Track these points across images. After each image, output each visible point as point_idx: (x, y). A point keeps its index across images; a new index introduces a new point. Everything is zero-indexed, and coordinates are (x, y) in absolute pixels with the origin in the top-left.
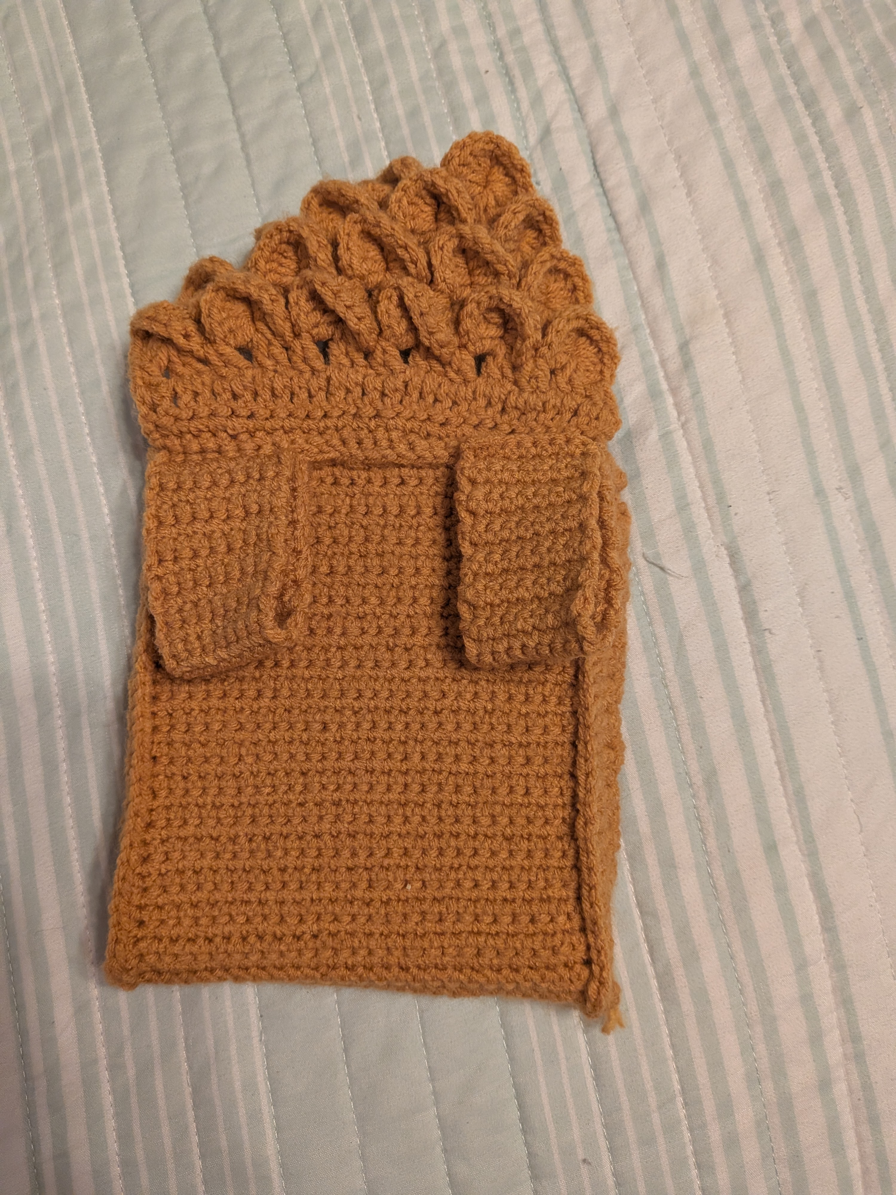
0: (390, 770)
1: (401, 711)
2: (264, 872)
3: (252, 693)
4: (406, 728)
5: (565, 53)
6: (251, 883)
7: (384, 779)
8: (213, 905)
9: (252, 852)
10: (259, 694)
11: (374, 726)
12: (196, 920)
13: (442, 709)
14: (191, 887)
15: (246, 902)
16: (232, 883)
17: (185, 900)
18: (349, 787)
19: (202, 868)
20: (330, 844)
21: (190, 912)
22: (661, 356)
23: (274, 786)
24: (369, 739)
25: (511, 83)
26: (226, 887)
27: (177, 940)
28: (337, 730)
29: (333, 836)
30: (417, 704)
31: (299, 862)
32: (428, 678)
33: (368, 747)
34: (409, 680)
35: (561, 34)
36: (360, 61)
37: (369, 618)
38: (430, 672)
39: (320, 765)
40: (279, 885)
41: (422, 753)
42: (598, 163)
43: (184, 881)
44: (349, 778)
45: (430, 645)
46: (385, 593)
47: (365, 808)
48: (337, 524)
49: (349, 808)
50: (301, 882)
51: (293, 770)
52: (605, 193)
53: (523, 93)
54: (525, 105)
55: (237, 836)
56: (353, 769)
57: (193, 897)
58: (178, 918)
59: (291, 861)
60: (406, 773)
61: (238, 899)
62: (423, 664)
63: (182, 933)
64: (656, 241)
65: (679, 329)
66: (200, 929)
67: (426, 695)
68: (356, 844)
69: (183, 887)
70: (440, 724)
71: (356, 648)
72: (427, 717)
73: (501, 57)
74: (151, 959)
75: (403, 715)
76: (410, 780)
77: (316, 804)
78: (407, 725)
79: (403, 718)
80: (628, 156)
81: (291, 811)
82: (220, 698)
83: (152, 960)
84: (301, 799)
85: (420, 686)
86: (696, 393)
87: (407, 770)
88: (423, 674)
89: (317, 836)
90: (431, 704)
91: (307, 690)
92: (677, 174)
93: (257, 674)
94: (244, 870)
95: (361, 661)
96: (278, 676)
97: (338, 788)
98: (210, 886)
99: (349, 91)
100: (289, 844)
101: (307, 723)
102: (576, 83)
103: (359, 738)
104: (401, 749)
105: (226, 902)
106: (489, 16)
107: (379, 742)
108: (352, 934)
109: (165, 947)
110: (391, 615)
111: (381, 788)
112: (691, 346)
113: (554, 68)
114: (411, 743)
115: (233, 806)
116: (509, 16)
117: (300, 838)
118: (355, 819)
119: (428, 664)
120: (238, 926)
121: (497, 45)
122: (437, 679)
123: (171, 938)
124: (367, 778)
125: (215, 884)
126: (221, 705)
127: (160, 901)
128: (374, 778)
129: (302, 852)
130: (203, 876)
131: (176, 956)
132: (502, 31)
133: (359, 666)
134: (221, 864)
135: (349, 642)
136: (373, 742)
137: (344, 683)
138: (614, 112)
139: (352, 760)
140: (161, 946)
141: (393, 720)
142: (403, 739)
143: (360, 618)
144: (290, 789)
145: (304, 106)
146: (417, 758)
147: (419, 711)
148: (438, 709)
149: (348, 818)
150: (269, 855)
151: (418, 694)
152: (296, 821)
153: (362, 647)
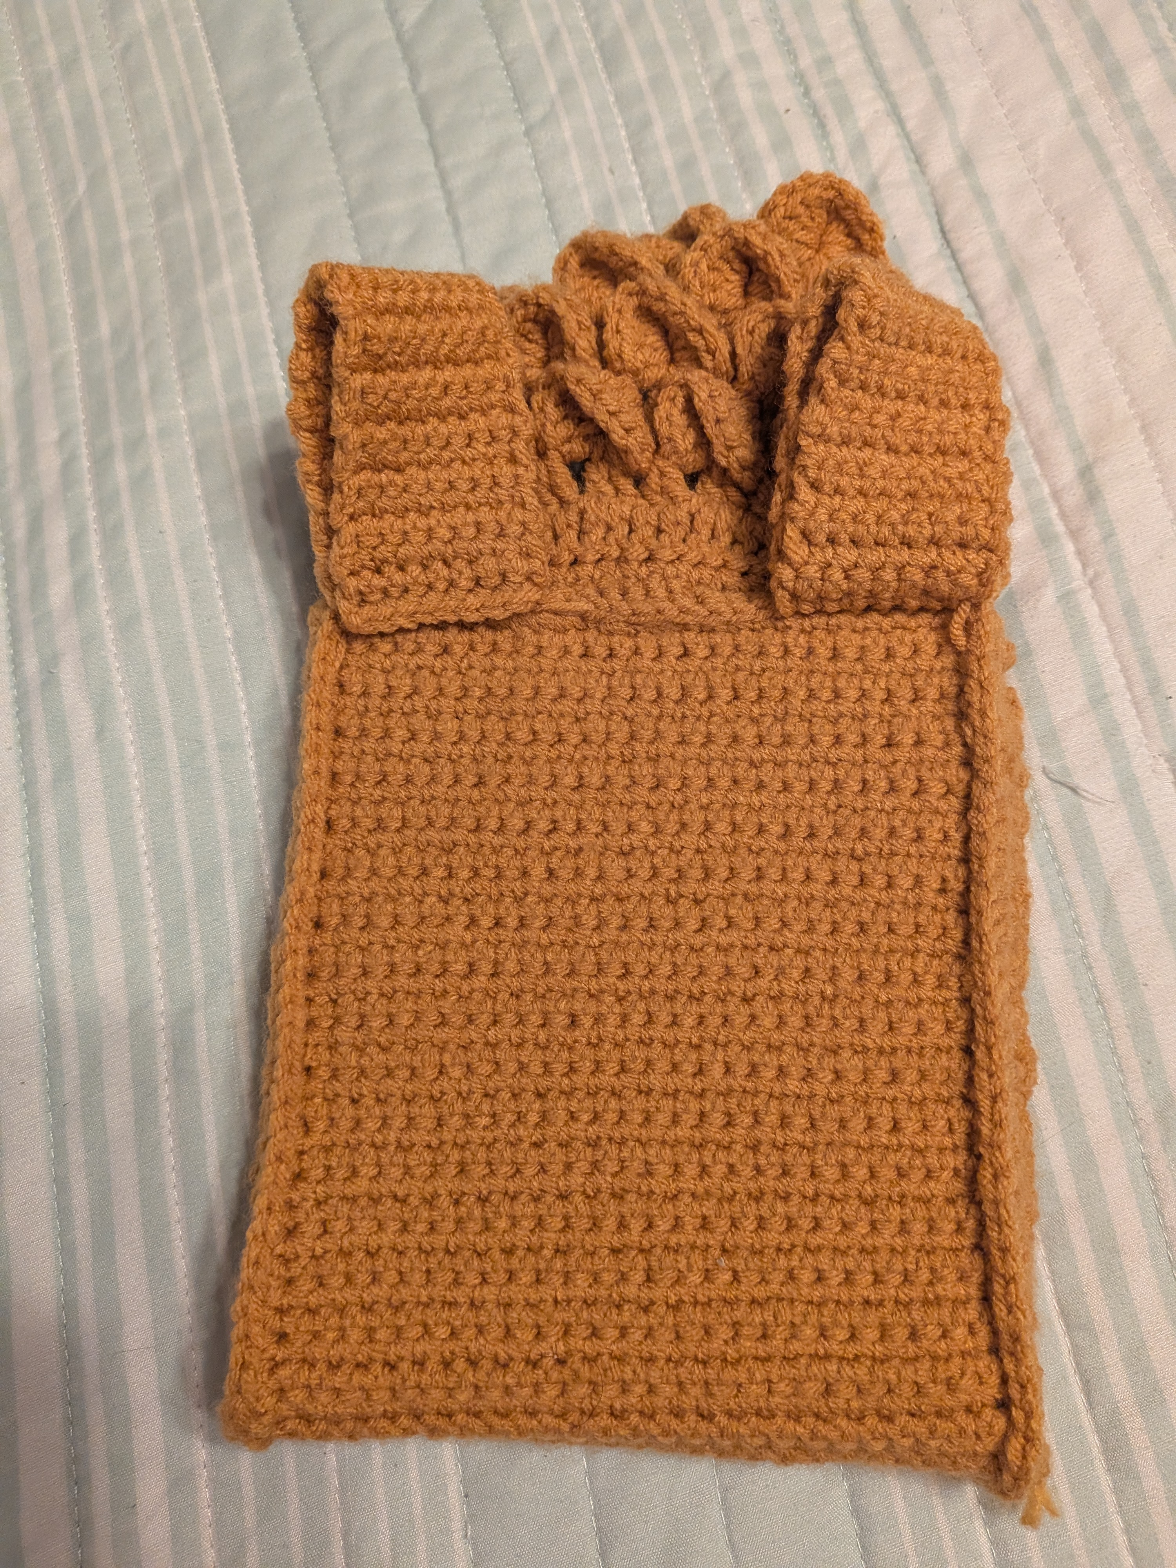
0: (677, 1091)
1: (691, 997)
2: (479, 1255)
4: (700, 1023)
5: (895, 87)
6: (458, 1273)
7: (667, 1104)
8: (397, 1308)
9: (459, 1221)
11: (650, 1019)
12: (370, 1331)
14: (363, 1278)
15: (450, 1304)
16: (428, 1271)
17: (353, 1299)
18: (612, 1117)
19: (380, 1248)
20: (583, 1209)
21: (361, 1320)
24: (642, 1041)
25: (822, 125)
26: (418, 1278)
27: (338, 1366)
28: (592, 1027)
29: (588, 1197)
30: (715, 986)
31: (534, 1239)
32: (732, 945)
33: (640, 1053)
34: (701, 949)
36: (612, 99)
37: (638, 853)
38: (734, 936)
39: (566, 1081)
40: (503, 1277)
41: (726, 1064)
42: (946, 228)
43: (352, 1268)
44: (613, 1104)
45: (733, 895)
46: (662, 816)
47: (639, 1150)
48: (588, 714)
49: (613, 1151)
50: (538, 1272)
51: (524, 1090)
52: (959, 268)
53: (838, 138)
55: (435, 1195)
56: (618, 1088)
57: (365, 1295)
58: (342, 1329)
59: (522, 1237)
60: (702, 1095)
61: (438, 1299)
62: (724, 924)
63: (347, 1355)
64: (1036, 329)
65: (1077, 448)
66: (377, 1347)
67: (729, 972)
68: (625, 1210)
69: (349, 1279)
70: (753, 1018)
71: (619, 899)
72: (732, 1007)
73: (807, 93)
74: (298, 1396)
75: (695, 1002)
77: (560, 1145)
78: (701, 1020)
79: (694, 1008)
80: (990, 217)
81: (521, 1155)
83: (299, 1398)
84: (537, 1136)
85: (721, 958)
86: (1108, 536)
87: (703, 1090)
88: (723, 940)
89: (563, 1197)
90: (738, 987)
91: (546, 963)
92: (1060, 241)
93: (468, 938)
94: (448, 1251)
96: (500, 942)
97: (596, 1117)
98: (392, 1277)
99: (597, 137)
100: (518, 1209)
101: (545, 1014)
102: (911, 126)
103: (627, 1040)
104: (693, 1057)
105: (419, 1303)
106: (788, 41)
107: (657, 1046)
108: (621, 1359)
109: (321, 1378)
110: (671, 849)
111: (663, 1119)
113: (880, 105)
114: (708, 1047)
115: (429, 1146)
116: (815, 42)
117: (536, 1199)
118: (622, 1168)
119: (730, 923)
120: (438, 1343)
121: (800, 78)
122: (745, 947)
123: (330, 1363)
124: (640, 1103)
125: (400, 1273)
127: (313, 1300)
128: (653, 1103)
129: (540, 1222)
130: (381, 1262)
131: (337, 1392)
133: (625, 926)
134: (410, 1240)
135: (609, 890)
136: (648, 1045)
139: (617, 1075)
140: (314, 1375)
141: (680, 1011)
142: (695, 1040)
143: (624, 854)
144: (519, 1119)
145: (535, 155)
146: (717, 1070)
147: (718, 997)
148: (749, 994)
149: (612, 1167)
150: (487, 1226)
151: (717, 970)
152: (529, 1171)
153: (629, 897)
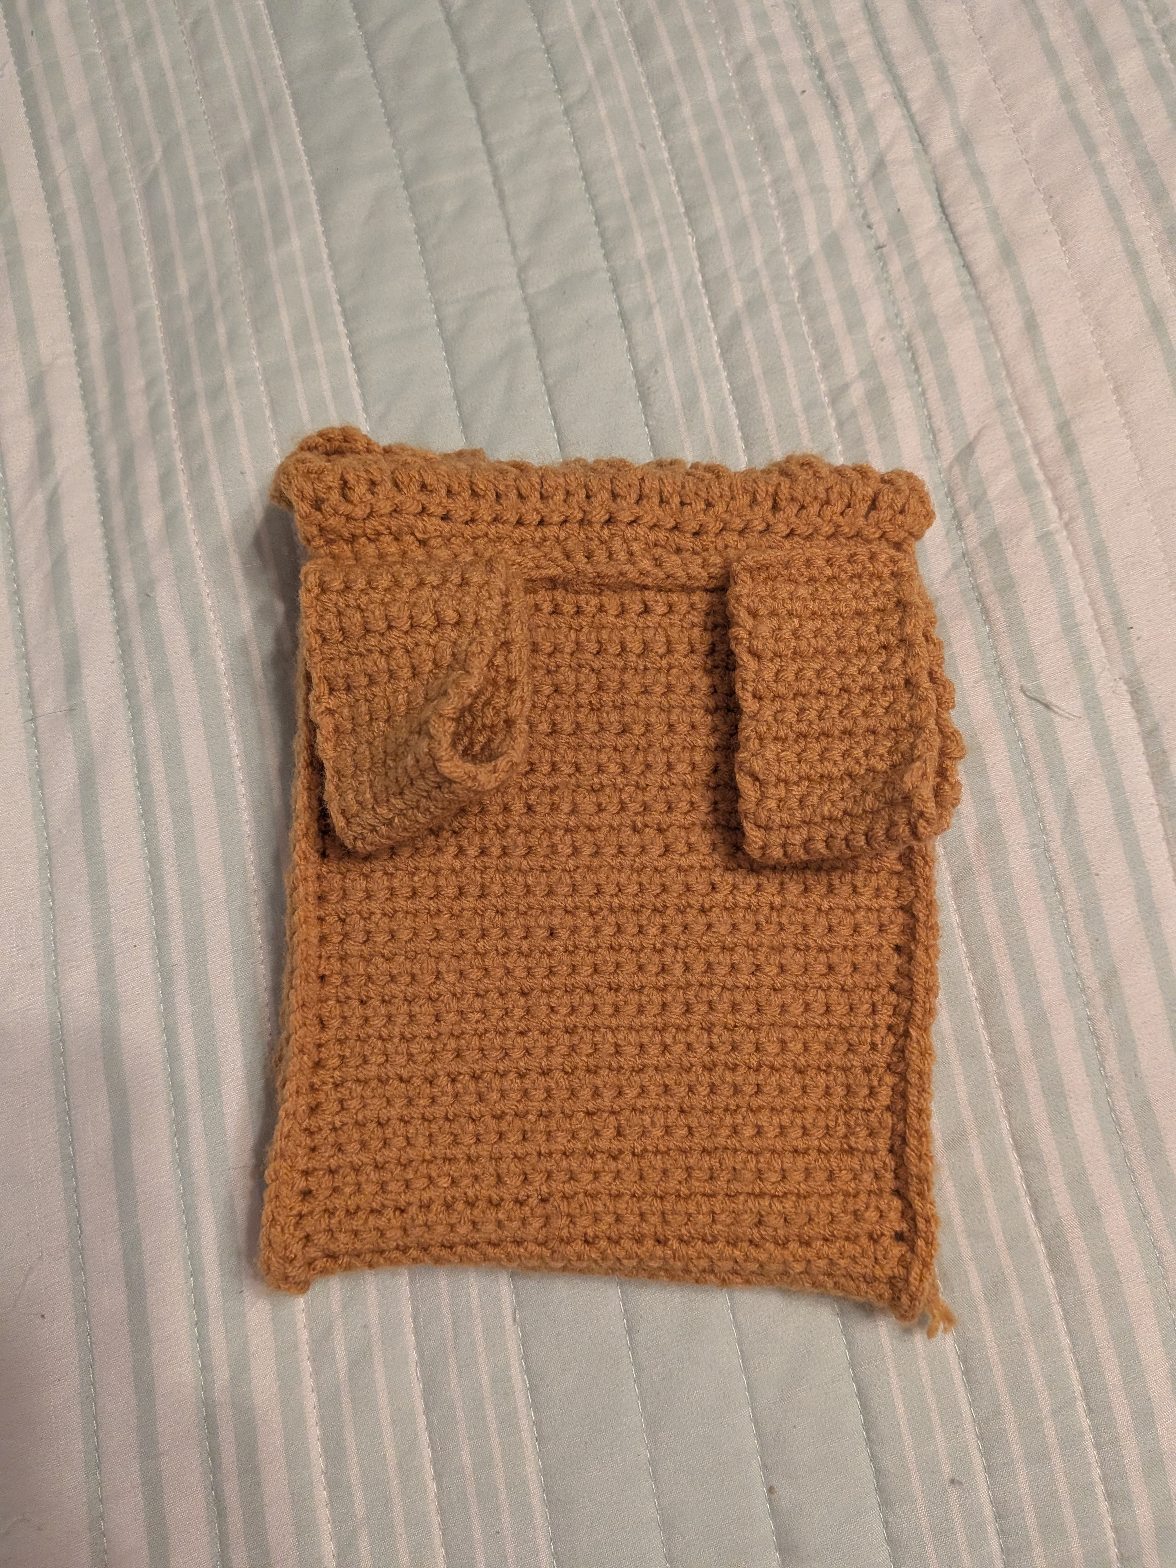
0: (642, 987)
1: (655, 910)
2: (474, 1120)
3: (451, 891)
4: (663, 932)
5: (901, 71)
6: (456, 1136)
7: (634, 998)
8: (405, 1165)
9: (456, 1096)
10: (461, 892)
11: (619, 929)
12: (383, 1186)
13: (711, 907)
14: (375, 1143)
15: (450, 1160)
16: (431, 1135)
17: (367, 1160)
18: (586, 1010)
19: (389, 1119)
20: (564, 1083)
21: (374, 1176)
22: (1033, 439)
23: (484, 1012)
24: (612, 948)
25: (835, 106)
26: (421, 1141)
27: (356, 1213)
28: (569, 937)
29: (567, 1073)
30: (677, 901)
31: (521, 1107)
32: (692, 867)
33: (611, 957)
34: (665, 870)
35: (896, 48)
36: (643, 80)
37: (607, 790)
38: (693, 859)
39: (546, 982)
40: (494, 1137)
41: (685, 963)
42: (946, 203)
43: (365, 1137)
44: (587, 998)
45: (694, 824)
46: (628, 758)
47: (609, 1036)
49: (588, 1036)
50: (524, 1132)
51: (510, 990)
52: (956, 239)
53: (849, 118)
54: (852, 132)
55: (436, 1076)
56: (592, 987)
57: (377, 1157)
58: (358, 1184)
59: (508, 1106)
60: (664, 989)
61: (439, 1156)
62: (685, 849)
63: (363, 1204)
64: (1024, 298)
65: (1057, 405)
66: (389, 1196)
67: (688, 888)
68: (598, 1082)
69: (364, 1144)
70: (709, 926)
71: (591, 830)
72: (690, 918)
73: (821, 76)
74: (322, 1239)
75: (658, 915)
76: (670, 998)
77: (543, 1033)
78: (664, 929)
79: (658, 919)
80: (985, 195)
81: (509, 1042)
82: (408, 898)
83: (323, 1241)
84: (522, 1026)
85: (681, 878)
86: (1082, 484)
87: (665, 985)
88: (684, 862)
89: (544, 1073)
90: (695, 900)
91: (527, 885)
92: (1048, 218)
94: (447, 1119)
95: (598, 847)
97: (573, 1010)
98: (400, 1141)
99: (630, 115)
100: (506, 1084)
101: (527, 929)
102: (915, 107)
103: (599, 947)
104: (657, 959)
105: (424, 1161)
106: (805, 26)
107: (626, 951)
109: (340, 1222)
110: (638, 787)
111: (631, 1010)
112: (1073, 427)
113: (888, 88)
114: (670, 950)
116: (830, 27)
117: (521, 1076)
118: (596, 1049)
119: (691, 847)
120: (441, 1190)
121: (815, 62)
122: (703, 868)
123: (348, 1211)
124: (610, 997)
125: (407, 1139)
126: (410, 905)
127: (333, 1163)
128: (621, 997)
129: (525, 1093)
130: (391, 1129)
131: (356, 1233)
132: (821, 45)
133: (597, 853)
134: (415, 1112)
135: (582, 822)
136: (618, 951)
137: (577, 876)
138: (965, 143)
139: (591, 976)
140: (333, 1221)
141: (645, 923)
142: (658, 946)
143: (594, 791)
144: (507, 1013)
145: (573, 133)
146: (678, 969)
147: (680, 910)
148: (707, 906)
149: (587, 1049)
150: (481, 1098)
151: (678, 888)
152: (517, 1054)
153: (599, 828)
